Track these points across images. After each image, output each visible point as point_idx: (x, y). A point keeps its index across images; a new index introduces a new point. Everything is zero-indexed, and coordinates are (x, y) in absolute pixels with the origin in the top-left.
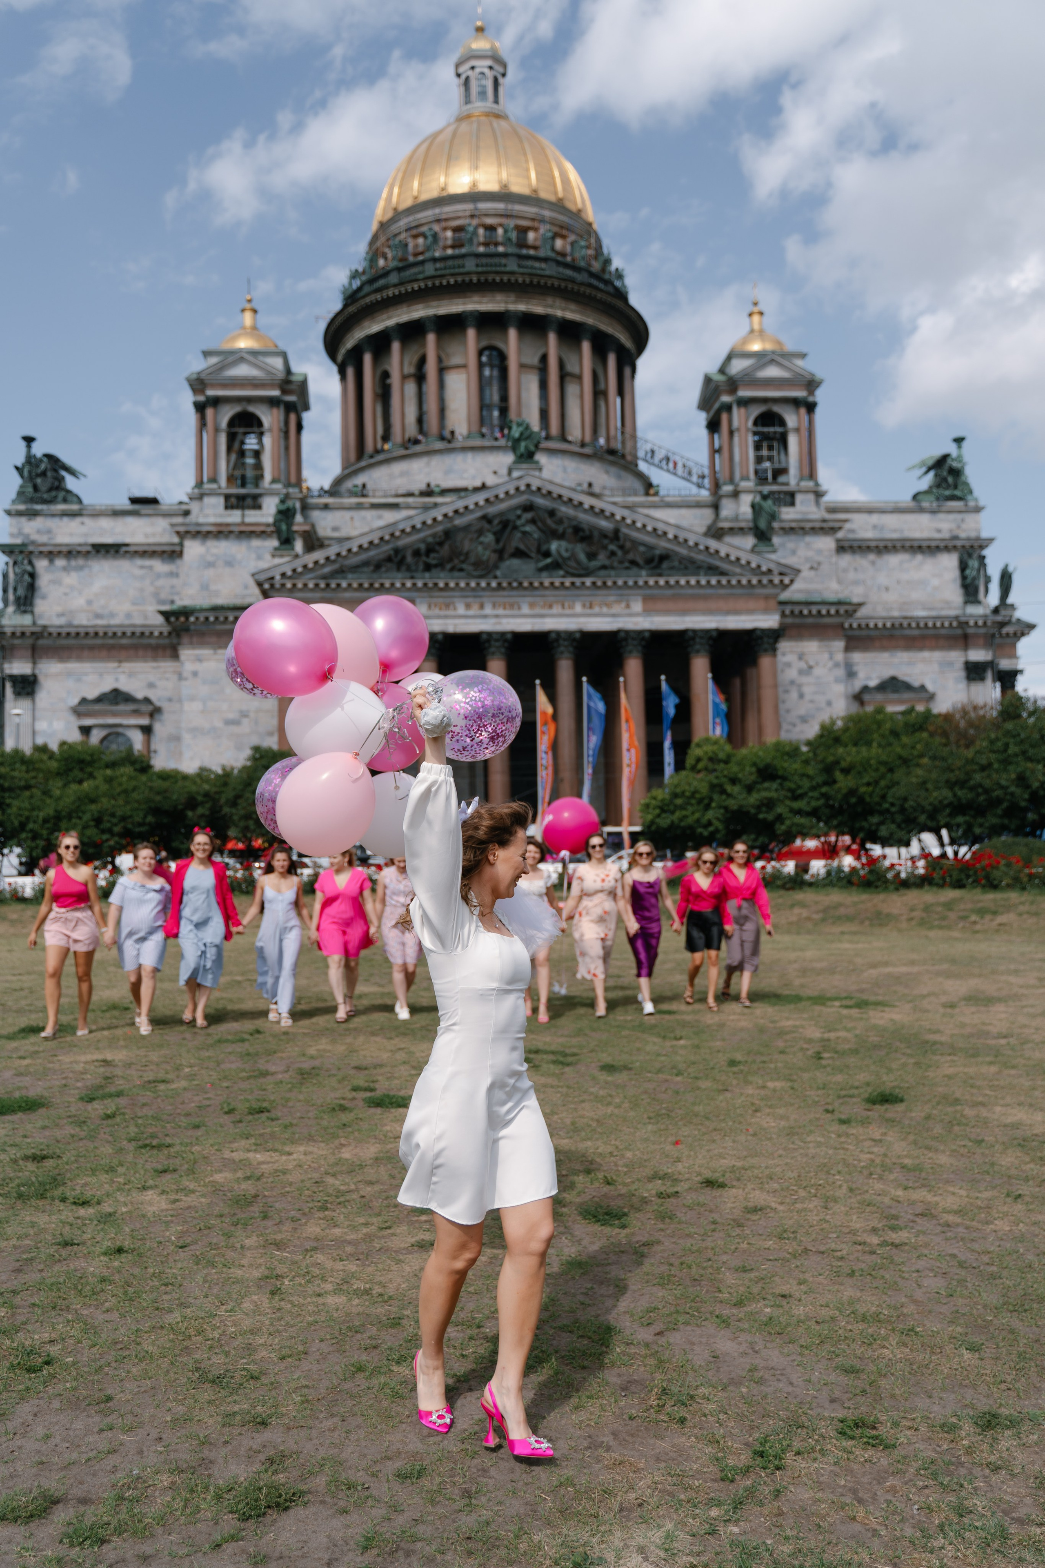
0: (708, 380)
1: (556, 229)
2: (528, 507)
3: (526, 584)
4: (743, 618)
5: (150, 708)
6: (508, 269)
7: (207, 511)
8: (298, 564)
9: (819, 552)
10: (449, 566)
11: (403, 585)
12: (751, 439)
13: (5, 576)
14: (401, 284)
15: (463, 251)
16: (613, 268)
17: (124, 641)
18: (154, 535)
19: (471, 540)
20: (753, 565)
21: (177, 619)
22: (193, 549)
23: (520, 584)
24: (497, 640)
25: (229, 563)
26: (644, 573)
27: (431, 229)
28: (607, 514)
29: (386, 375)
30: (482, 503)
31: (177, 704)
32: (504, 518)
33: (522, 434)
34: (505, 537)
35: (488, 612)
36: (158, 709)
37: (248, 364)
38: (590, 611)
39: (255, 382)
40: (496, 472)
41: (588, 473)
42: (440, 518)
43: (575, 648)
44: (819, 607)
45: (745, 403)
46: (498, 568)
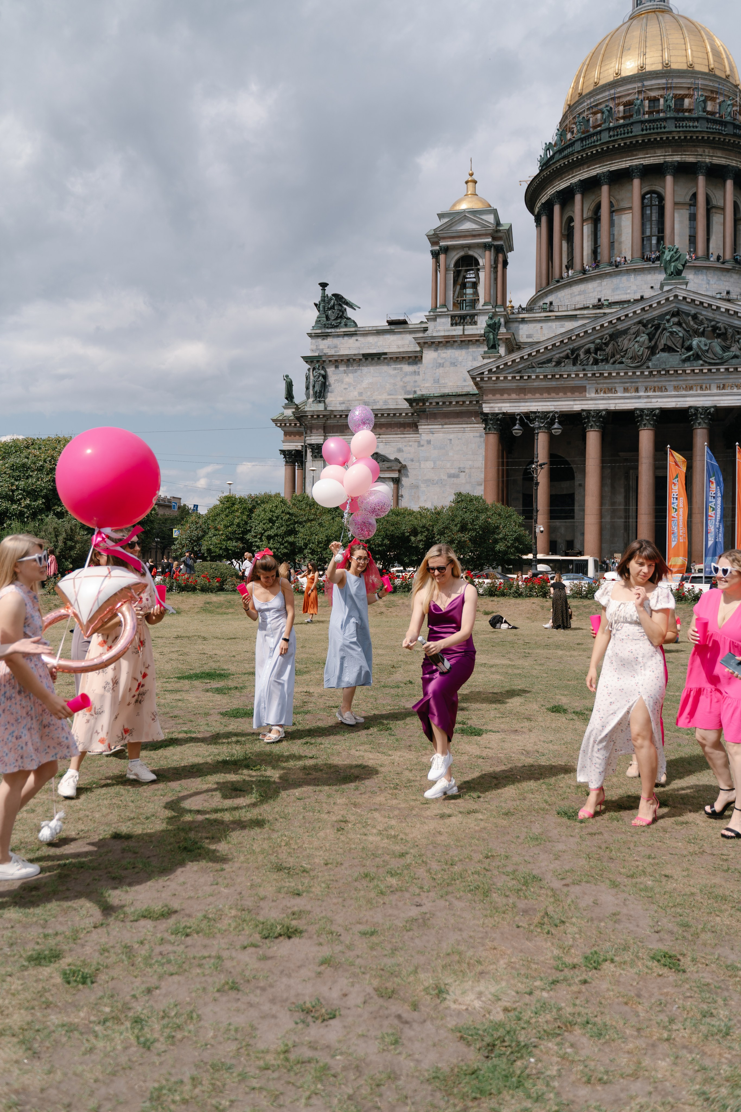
1: (708, 94)
2: (677, 313)
3: (672, 372)
5: (399, 465)
6: (667, 129)
7: (440, 328)
8: (501, 363)
11: (577, 375)
13: (307, 378)
14: (583, 150)
15: (631, 120)
17: (383, 420)
18: (403, 346)
19: (630, 340)
21: (417, 404)
22: (429, 356)
23: (668, 371)
24: (647, 416)
25: (454, 364)
27: (608, 106)
29: (570, 220)
30: (639, 312)
31: (417, 464)
32: (656, 322)
33: (672, 257)
34: (657, 336)
35: (642, 394)
36: (404, 467)
37: (470, 221)
38: (723, 391)
39: (474, 233)
40: (652, 287)
41: (727, 283)
42: (605, 325)
43: (710, 419)
46: (651, 360)
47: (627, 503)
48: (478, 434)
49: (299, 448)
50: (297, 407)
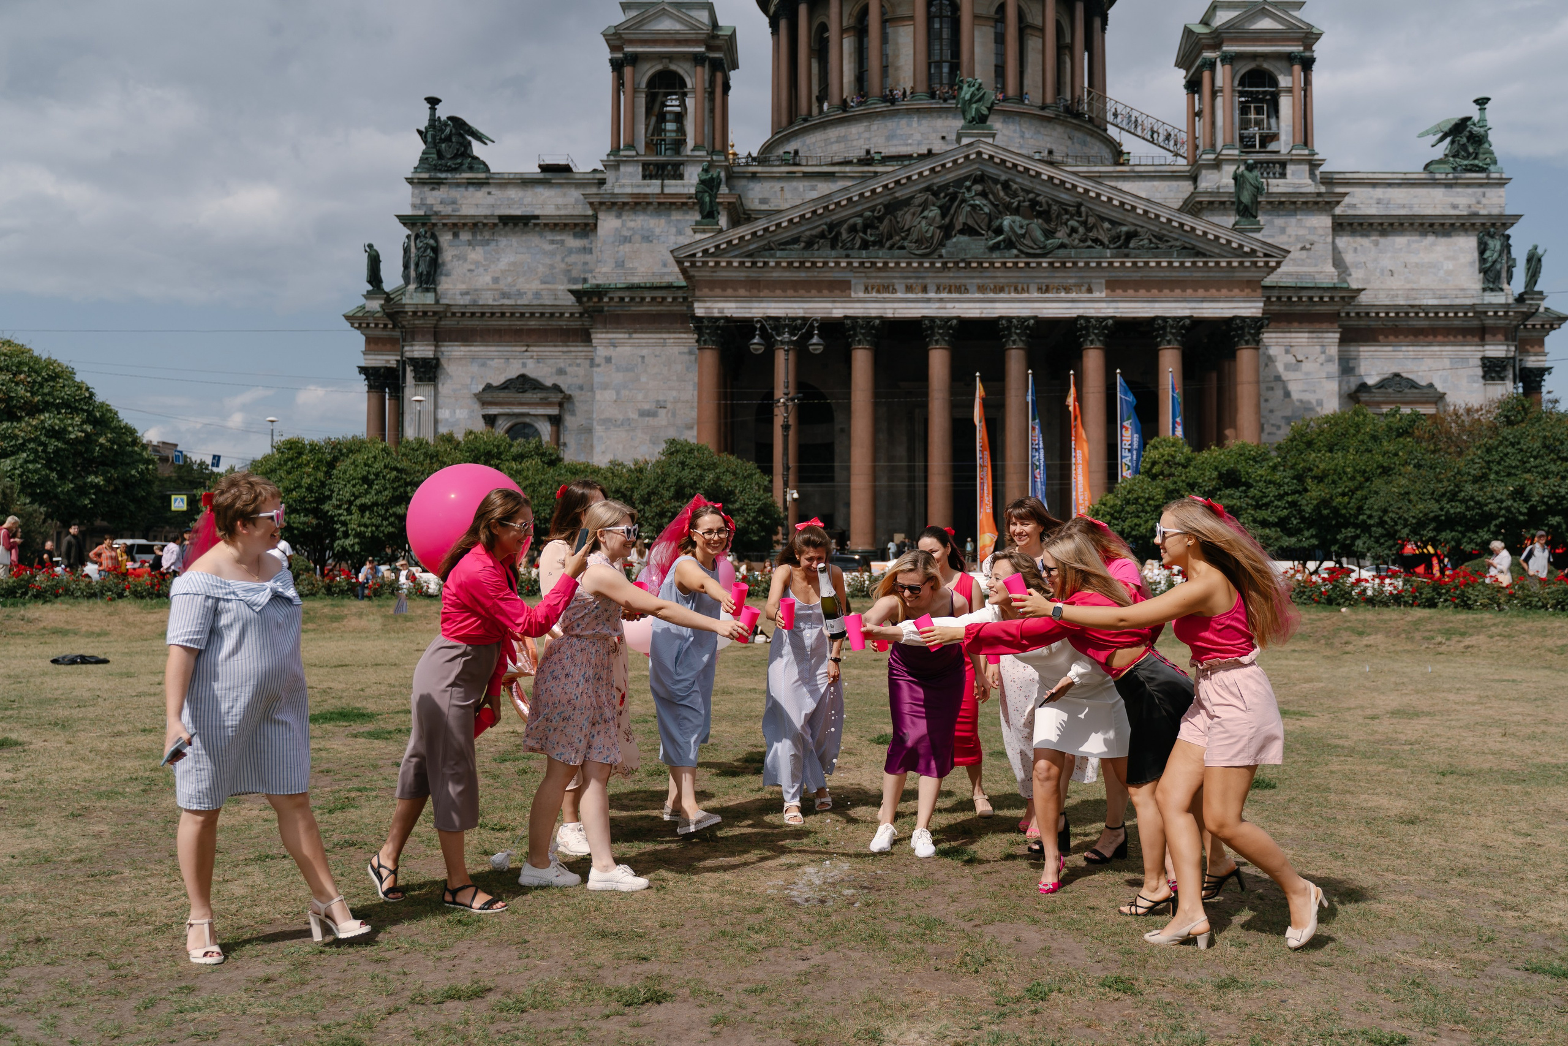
0: (1187, 33)
2: (980, 179)
3: (974, 265)
4: (1224, 305)
5: (561, 396)
7: (624, 181)
8: (721, 240)
9: (1312, 231)
11: (837, 264)
12: (1237, 101)
17: (533, 323)
18: (566, 206)
19: (914, 214)
20: (1235, 245)
21: (589, 299)
22: (608, 224)
23: (970, 263)
24: (940, 328)
25: (647, 239)
26: (1108, 253)
28: (1068, 186)
29: (822, 28)
30: (926, 173)
31: (588, 394)
32: (951, 190)
33: (973, 95)
34: (952, 211)
35: (932, 295)
36: (569, 398)
37: (671, 17)
38: (1047, 295)
39: (678, 37)
40: (943, 138)
41: (1048, 139)
42: (879, 190)
43: (1029, 336)
44: (1310, 293)
45: (1229, 59)
46: (944, 246)
47: (911, 458)
48: (686, 350)
49: (393, 364)
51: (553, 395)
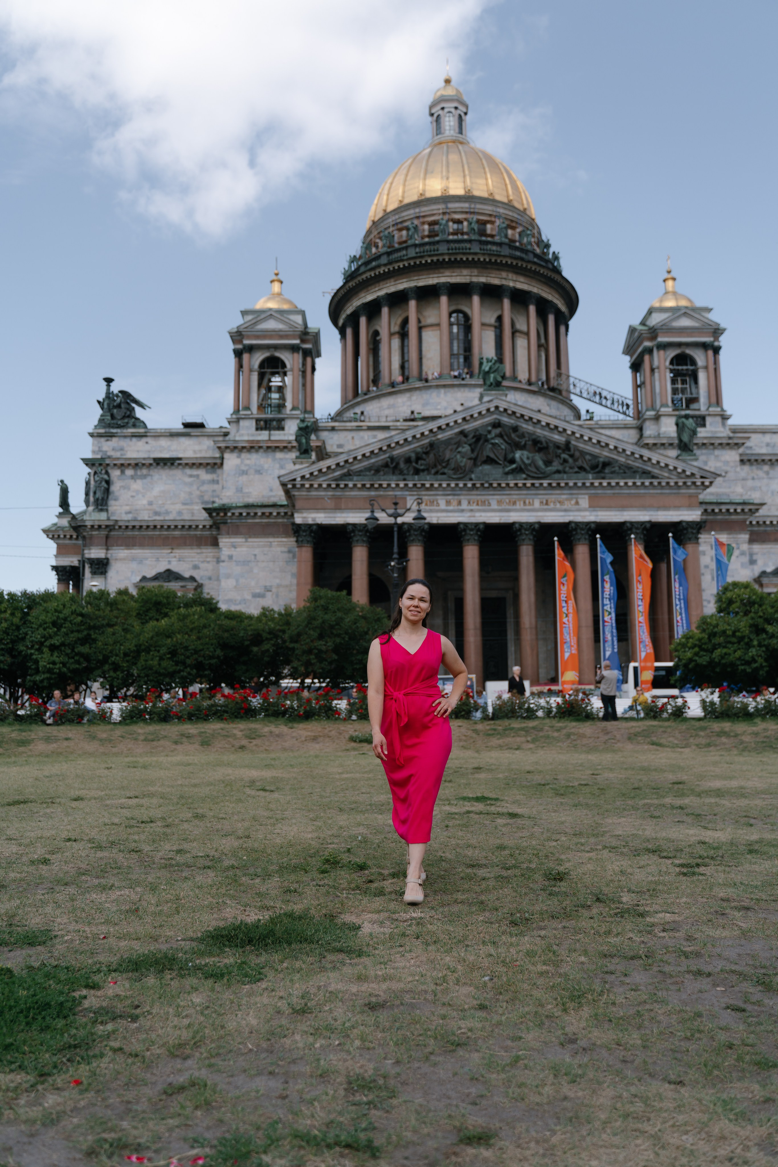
0: (632, 330)
1: (507, 222)
2: (497, 425)
3: (495, 485)
4: (671, 513)
5: (195, 584)
6: (472, 251)
7: (242, 432)
8: (315, 468)
9: (727, 463)
10: (433, 471)
11: (397, 485)
12: (669, 375)
13: (88, 483)
14: (390, 263)
15: (437, 239)
16: (551, 251)
17: (176, 533)
18: (200, 451)
19: (451, 450)
20: (679, 470)
21: (218, 514)
22: (231, 460)
23: (491, 485)
24: (472, 530)
25: (259, 472)
26: (590, 476)
27: (413, 223)
28: (560, 429)
29: (376, 333)
30: (460, 421)
31: (216, 583)
32: (477, 433)
33: (490, 368)
34: (479, 448)
35: (464, 507)
36: (201, 585)
37: (276, 320)
38: (546, 507)
39: (281, 333)
40: (462, 404)
42: (427, 434)
43: (534, 536)
44: (728, 507)
45: (663, 346)
46: (472, 472)
48: (286, 549)
49: (76, 563)
50: (74, 517)
51: (190, 584)
